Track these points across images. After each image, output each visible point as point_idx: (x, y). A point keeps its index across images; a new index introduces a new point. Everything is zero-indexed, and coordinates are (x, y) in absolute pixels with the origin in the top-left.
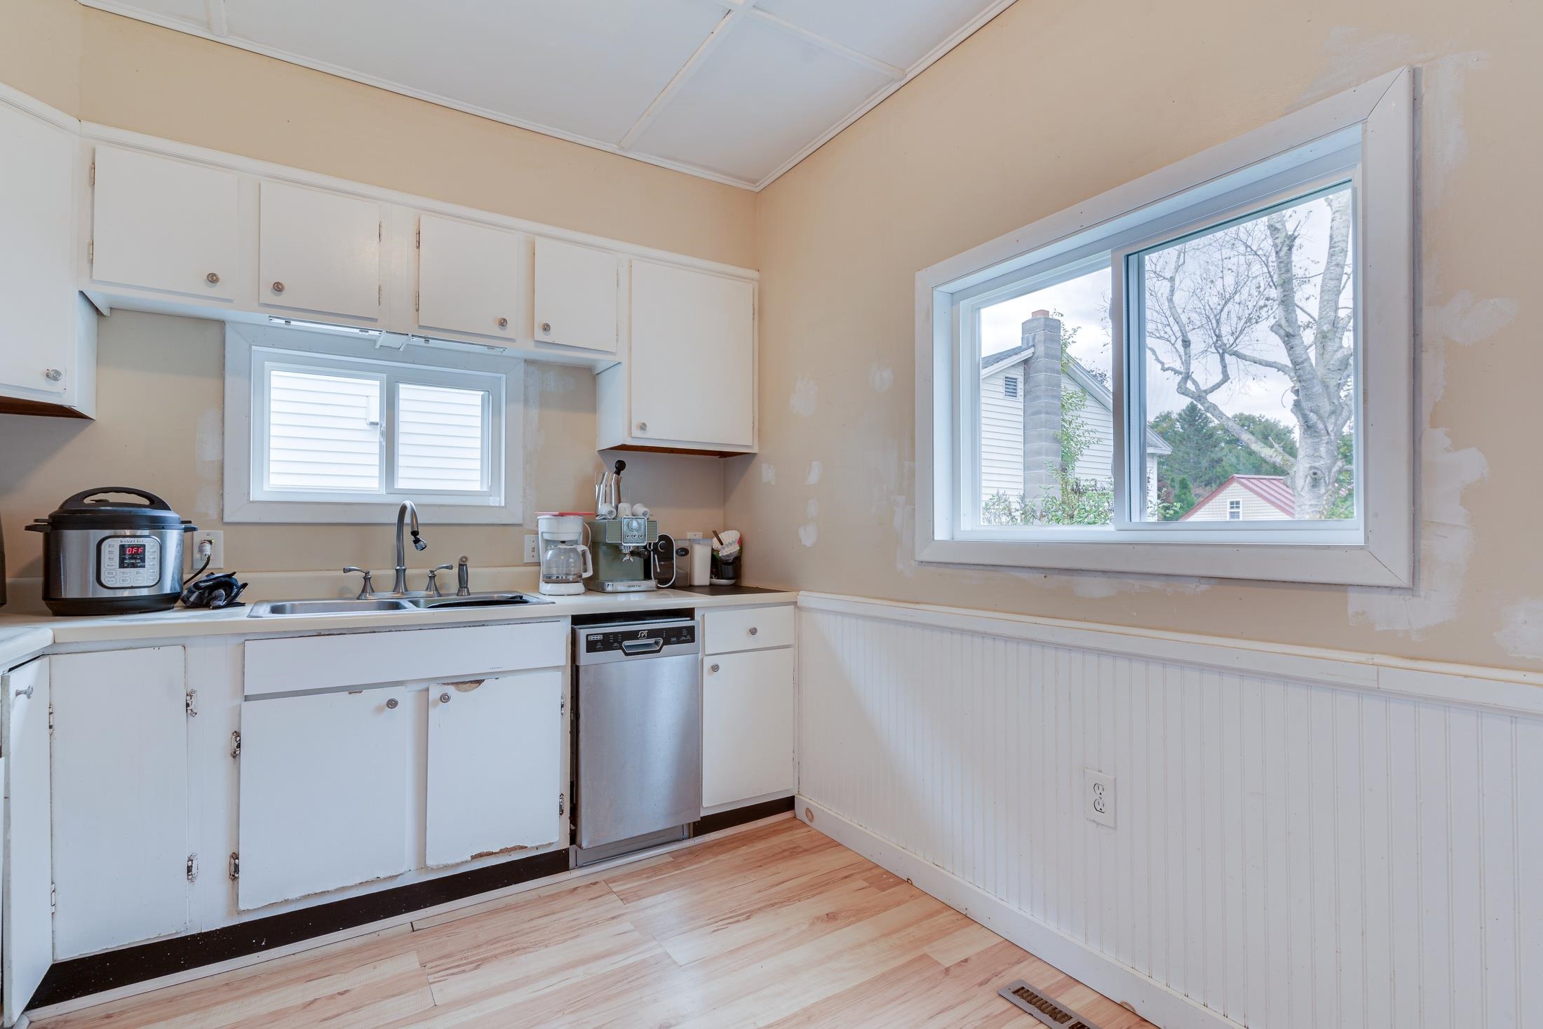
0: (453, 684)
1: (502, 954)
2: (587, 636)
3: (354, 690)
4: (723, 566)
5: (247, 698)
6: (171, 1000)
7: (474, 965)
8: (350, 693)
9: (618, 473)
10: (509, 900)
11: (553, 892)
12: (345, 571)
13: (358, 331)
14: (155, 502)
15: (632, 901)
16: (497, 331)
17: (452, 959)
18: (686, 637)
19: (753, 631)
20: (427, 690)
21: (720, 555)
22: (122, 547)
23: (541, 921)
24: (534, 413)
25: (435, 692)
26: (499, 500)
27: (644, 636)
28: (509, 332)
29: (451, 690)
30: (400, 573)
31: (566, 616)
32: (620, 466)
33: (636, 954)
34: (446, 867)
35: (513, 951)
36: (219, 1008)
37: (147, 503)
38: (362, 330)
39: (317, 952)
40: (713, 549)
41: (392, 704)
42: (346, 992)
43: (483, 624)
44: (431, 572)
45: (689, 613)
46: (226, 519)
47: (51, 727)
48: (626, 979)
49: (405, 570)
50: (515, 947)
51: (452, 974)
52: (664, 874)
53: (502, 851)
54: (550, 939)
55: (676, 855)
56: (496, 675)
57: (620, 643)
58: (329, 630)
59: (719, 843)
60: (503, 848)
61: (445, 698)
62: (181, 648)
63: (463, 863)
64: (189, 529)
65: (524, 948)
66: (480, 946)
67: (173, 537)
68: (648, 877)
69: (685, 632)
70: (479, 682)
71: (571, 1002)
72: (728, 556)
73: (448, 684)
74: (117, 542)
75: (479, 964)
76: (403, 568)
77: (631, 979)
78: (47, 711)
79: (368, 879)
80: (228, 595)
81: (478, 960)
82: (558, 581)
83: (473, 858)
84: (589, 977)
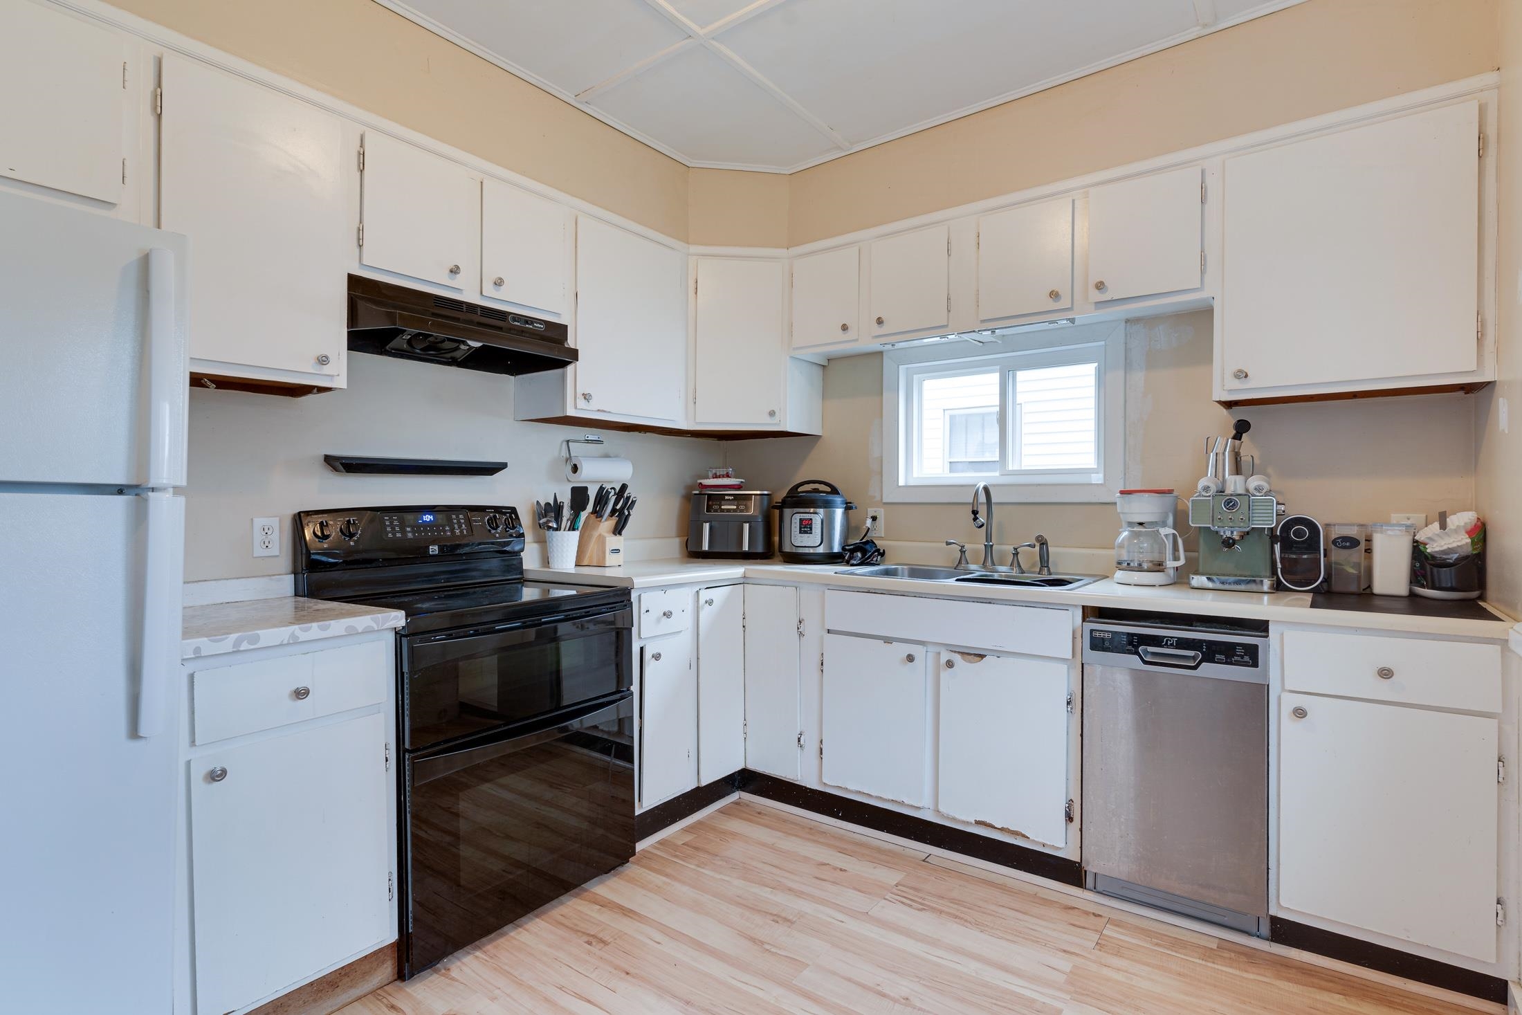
0: (959, 652)
1: (949, 914)
2: (1092, 631)
3: (888, 640)
4: (1435, 570)
5: (829, 631)
6: (785, 821)
7: (921, 907)
8: (885, 642)
9: (1238, 436)
10: (1010, 882)
11: (1050, 898)
12: (948, 544)
13: (938, 338)
14: (835, 491)
15: (1104, 952)
16: (1053, 305)
17: (916, 893)
18: (1242, 657)
19: (1386, 673)
20: (939, 653)
21: (1428, 551)
22: (801, 520)
23: (1007, 912)
24: (1138, 377)
25: (945, 656)
26: (1097, 478)
27: (1172, 645)
28: (1065, 302)
29: (957, 658)
30: (989, 548)
31: (1076, 606)
32: (1242, 428)
33: (1038, 992)
34: (954, 819)
35: (956, 917)
36: (794, 838)
37: (829, 489)
38: (942, 337)
39: (864, 839)
40: (1415, 541)
41: (910, 658)
42: (845, 870)
43: (989, 601)
44: (1015, 549)
45: (1261, 627)
46: (884, 501)
47: (744, 627)
48: (996, 1000)
49: (992, 546)
50: (962, 915)
51: (902, 903)
52: (1181, 953)
53: (1002, 829)
54: (992, 928)
55: (1224, 945)
56: (999, 654)
57: (1137, 647)
58: (875, 589)
59: (1303, 969)
60: (1005, 827)
61: (950, 664)
62: (794, 588)
63: (968, 823)
64: (848, 507)
65: (966, 921)
66: (943, 897)
67: (839, 513)
68: (1157, 944)
69: (1239, 651)
70: (982, 656)
71: (935, 979)
72: (1444, 552)
73: (955, 652)
74: (798, 517)
75: (924, 908)
76: (991, 543)
77: (999, 1003)
78: (742, 617)
79: (897, 799)
80: (863, 556)
81: (929, 906)
82: (1129, 568)
83: (978, 823)
84: (974, 974)
